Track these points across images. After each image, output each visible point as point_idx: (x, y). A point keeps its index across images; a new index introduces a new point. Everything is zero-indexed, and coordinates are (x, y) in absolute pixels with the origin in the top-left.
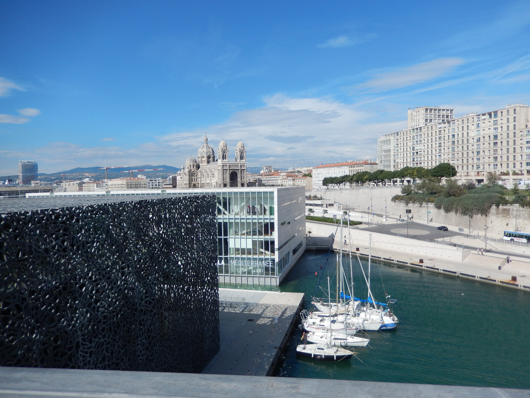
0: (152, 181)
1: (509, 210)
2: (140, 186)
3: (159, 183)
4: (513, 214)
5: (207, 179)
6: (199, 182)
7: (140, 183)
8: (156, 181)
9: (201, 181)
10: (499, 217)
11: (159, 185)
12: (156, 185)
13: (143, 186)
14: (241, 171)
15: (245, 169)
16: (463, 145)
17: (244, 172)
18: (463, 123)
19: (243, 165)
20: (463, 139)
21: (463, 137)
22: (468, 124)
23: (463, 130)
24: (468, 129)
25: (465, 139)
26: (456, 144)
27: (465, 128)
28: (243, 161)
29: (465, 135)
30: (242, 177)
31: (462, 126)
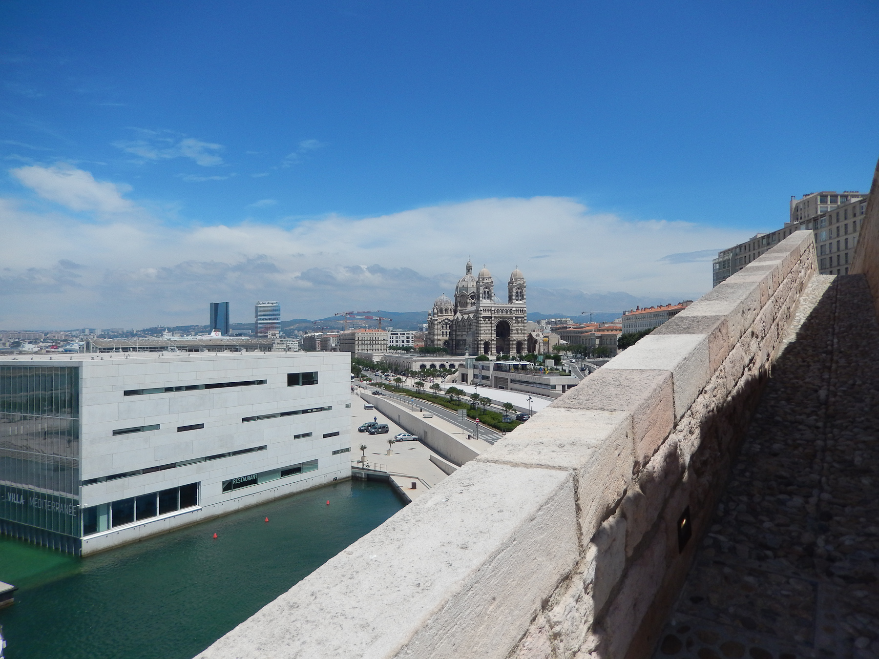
0: (397, 334)
2: (377, 342)
3: (407, 338)
5: (464, 333)
6: (454, 338)
7: (377, 338)
8: (404, 334)
9: (457, 336)
11: (407, 342)
12: (403, 342)
13: (382, 342)
14: (517, 321)
15: (523, 316)
16: (839, 268)
17: (522, 321)
18: (838, 221)
19: (519, 309)
20: (838, 254)
21: (838, 249)
22: (846, 222)
23: (838, 235)
24: (846, 233)
25: (842, 254)
26: (828, 265)
27: (842, 231)
28: (521, 302)
29: (842, 246)
30: (517, 330)
31: (837, 225)
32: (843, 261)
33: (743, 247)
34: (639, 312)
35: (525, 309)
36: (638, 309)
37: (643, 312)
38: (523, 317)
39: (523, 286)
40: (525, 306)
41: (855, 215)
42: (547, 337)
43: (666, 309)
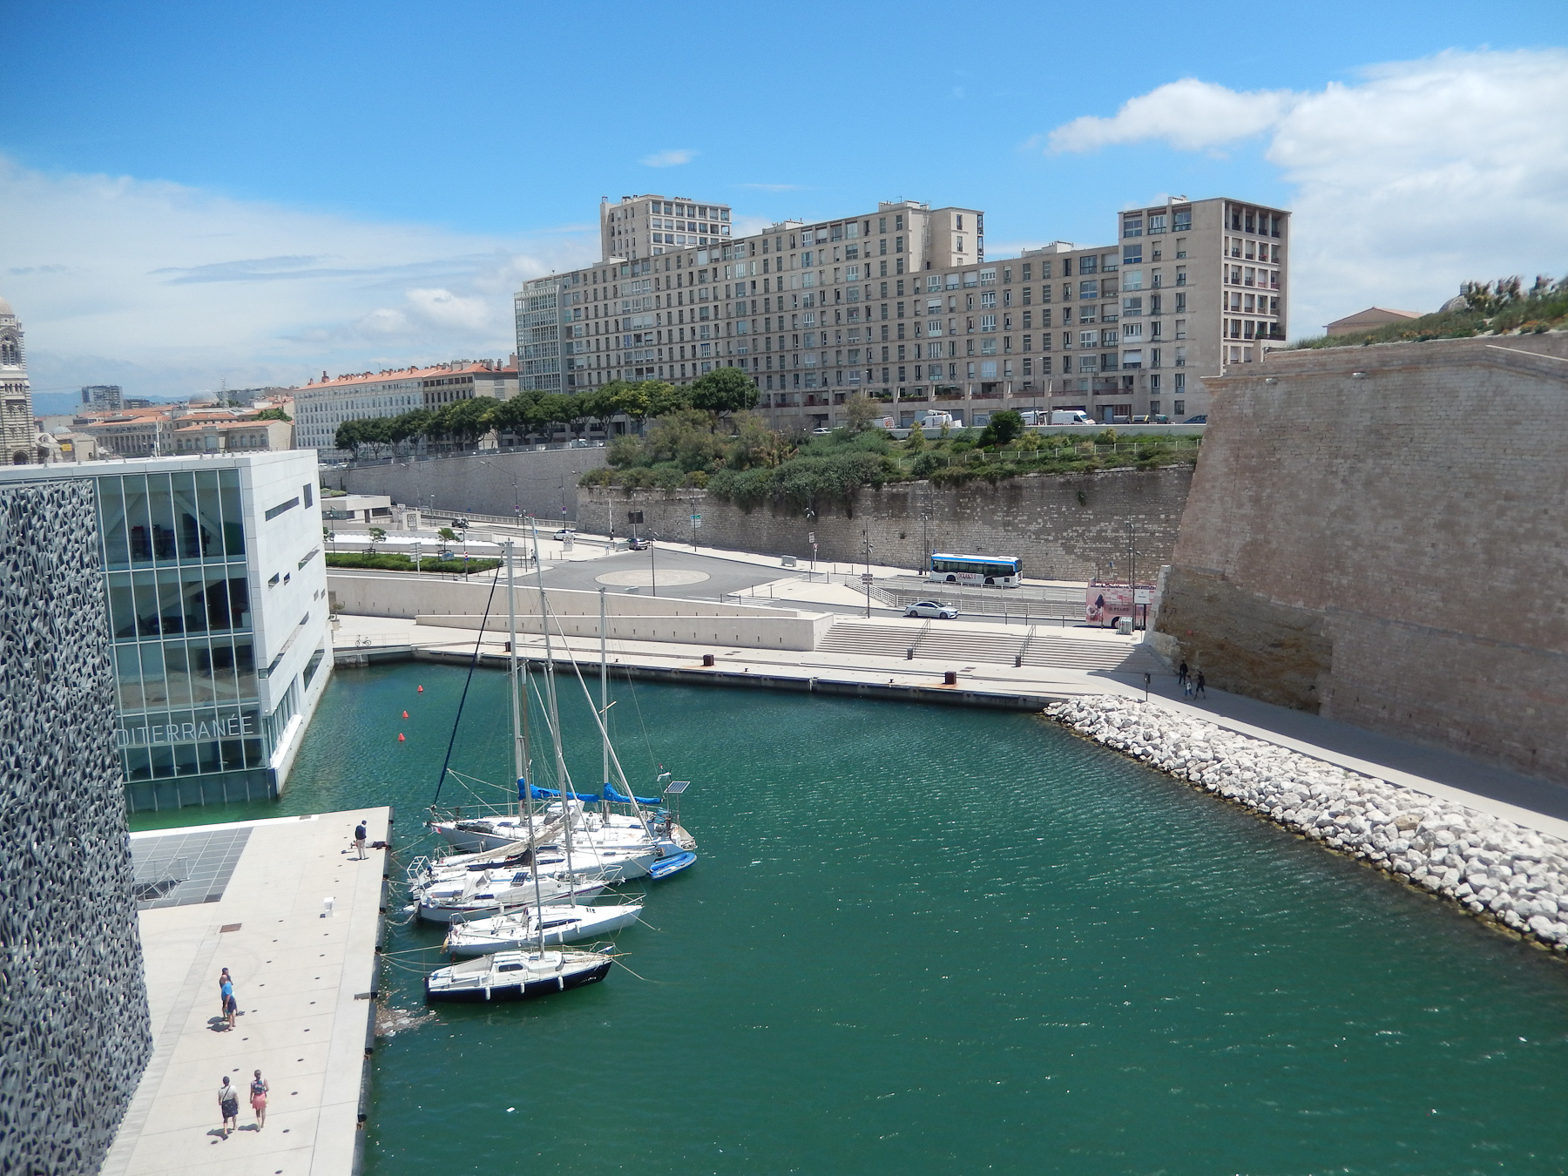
1: (905, 496)
4: (914, 507)
10: (883, 518)
14: (11, 409)
15: (23, 398)
16: (767, 316)
17: (20, 409)
18: (766, 251)
19: (14, 383)
20: (767, 296)
21: (767, 290)
22: (779, 254)
23: (766, 271)
24: (779, 269)
25: (774, 299)
26: (749, 311)
27: (773, 266)
28: (14, 368)
29: (773, 286)
30: (13, 430)
31: (765, 257)
32: (774, 306)
33: (581, 276)
34: (332, 381)
35: (27, 383)
36: (325, 378)
37: (344, 382)
38: (24, 401)
39: (16, 332)
40: (25, 376)
41: (793, 246)
42: (70, 441)
43: (405, 375)
